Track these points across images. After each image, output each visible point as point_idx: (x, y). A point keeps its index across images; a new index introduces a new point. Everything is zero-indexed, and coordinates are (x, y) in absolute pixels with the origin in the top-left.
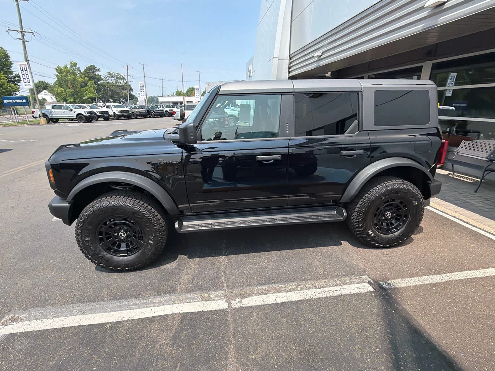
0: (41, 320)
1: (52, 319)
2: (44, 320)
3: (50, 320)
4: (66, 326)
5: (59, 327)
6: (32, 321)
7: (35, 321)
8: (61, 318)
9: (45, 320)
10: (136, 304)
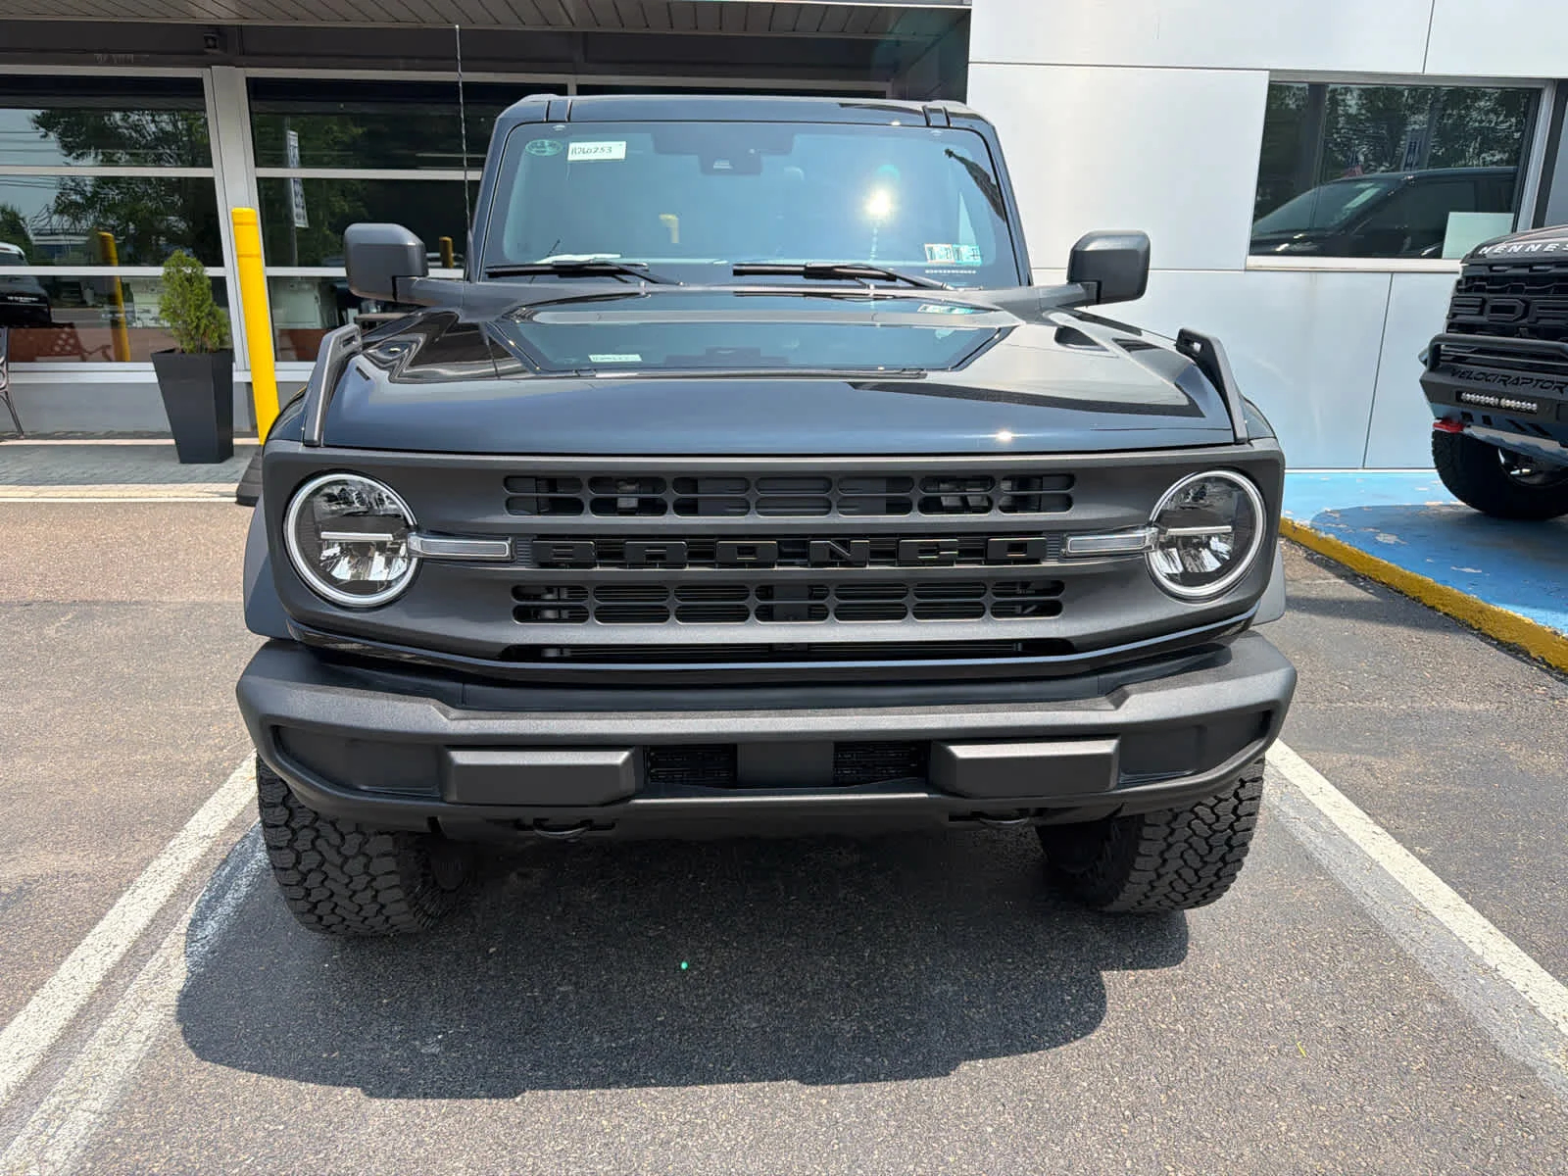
0: (1527, 997)
1: (1497, 970)
2: (1519, 987)
3: (1507, 972)
4: (1491, 927)
5: (1508, 941)
6: (1550, 1017)
7: (1541, 1010)
8: (1479, 952)
9: (1515, 986)
10: (1314, 826)
